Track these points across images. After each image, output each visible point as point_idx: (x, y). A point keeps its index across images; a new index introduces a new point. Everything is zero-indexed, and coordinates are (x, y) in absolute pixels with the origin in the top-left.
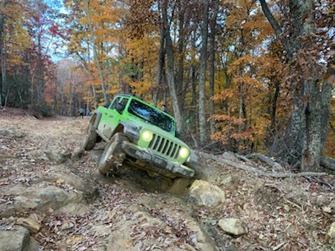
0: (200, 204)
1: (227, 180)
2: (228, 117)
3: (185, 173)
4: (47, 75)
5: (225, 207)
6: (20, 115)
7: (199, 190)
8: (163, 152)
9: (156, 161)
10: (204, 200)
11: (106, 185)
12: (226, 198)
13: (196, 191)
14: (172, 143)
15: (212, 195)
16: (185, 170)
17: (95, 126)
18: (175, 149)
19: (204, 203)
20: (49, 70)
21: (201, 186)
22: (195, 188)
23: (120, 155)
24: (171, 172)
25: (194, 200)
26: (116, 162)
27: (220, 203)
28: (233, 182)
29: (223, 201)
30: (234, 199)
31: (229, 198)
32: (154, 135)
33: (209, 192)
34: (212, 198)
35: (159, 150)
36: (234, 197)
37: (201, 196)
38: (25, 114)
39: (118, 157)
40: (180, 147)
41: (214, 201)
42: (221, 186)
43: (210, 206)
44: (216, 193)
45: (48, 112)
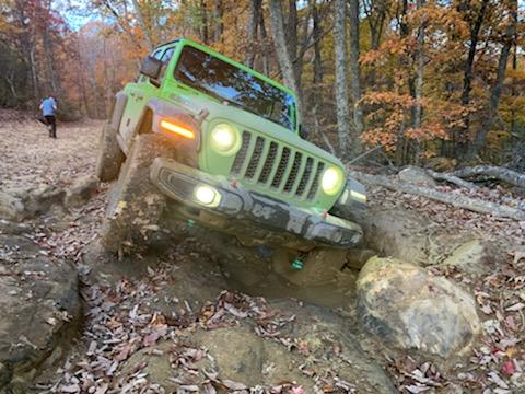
0: (403, 343)
1: (468, 254)
2: (396, 95)
3: (338, 238)
4: (64, 51)
5: (485, 350)
6: (15, 119)
7: (392, 293)
8: (275, 184)
9: (257, 211)
10: (414, 330)
11: (121, 286)
12: (484, 317)
13: (383, 298)
14: (298, 156)
15: (437, 310)
16: (339, 229)
17: (113, 126)
18: (307, 173)
19: (416, 342)
20: (67, 43)
21: (397, 282)
22: (377, 288)
23: (150, 201)
24: (300, 237)
25: (383, 331)
26: (138, 221)
27: (467, 336)
28: (488, 261)
29: (475, 331)
30: (510, 320)
31: (492, 315)
32: (246, 135)
33: (427, 304)
34: (442, 324)
35: (263, 179)
36: (507, 314)
37: (405, 318)
38: (23, 118)
39: (144, 205)
40: (321, 165)
41: (448, 334)
42: (452, 274)
43: (436, 349)
44: (448, 301)
45: (70, 115)
